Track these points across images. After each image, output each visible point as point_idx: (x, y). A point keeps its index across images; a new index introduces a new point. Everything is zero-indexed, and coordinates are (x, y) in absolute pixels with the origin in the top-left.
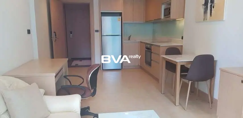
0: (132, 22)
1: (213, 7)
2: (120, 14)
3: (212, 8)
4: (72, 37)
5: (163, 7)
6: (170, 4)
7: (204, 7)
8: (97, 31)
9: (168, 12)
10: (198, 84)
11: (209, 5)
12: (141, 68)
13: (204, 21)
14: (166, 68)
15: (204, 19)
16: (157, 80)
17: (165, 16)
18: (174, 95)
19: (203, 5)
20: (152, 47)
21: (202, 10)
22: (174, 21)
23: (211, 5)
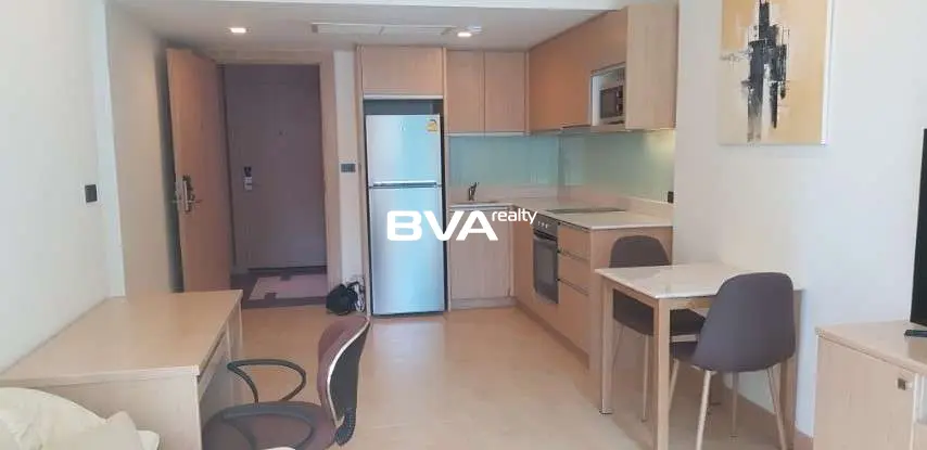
0: (482, 134)
1: (783, 95)
2: (437, 106)
3: (779, 97)
4: (250, 188)
5: (597, 84)
6: (622, 74)
7: (747, 89)
8: (349, 168)
9: (614, 103)
10: (736, 380)
11: (767, 84)
12: (518, 305)
13: (749, 140)
14: (615, 316)
15: (750, 137)
16: (583, 357)
17: (603, 114)
18: (650, 419)
19: (743, 83)
20: (561, 233)
21: (742, 104)
22: (639, 133)
23: (775, 86)
